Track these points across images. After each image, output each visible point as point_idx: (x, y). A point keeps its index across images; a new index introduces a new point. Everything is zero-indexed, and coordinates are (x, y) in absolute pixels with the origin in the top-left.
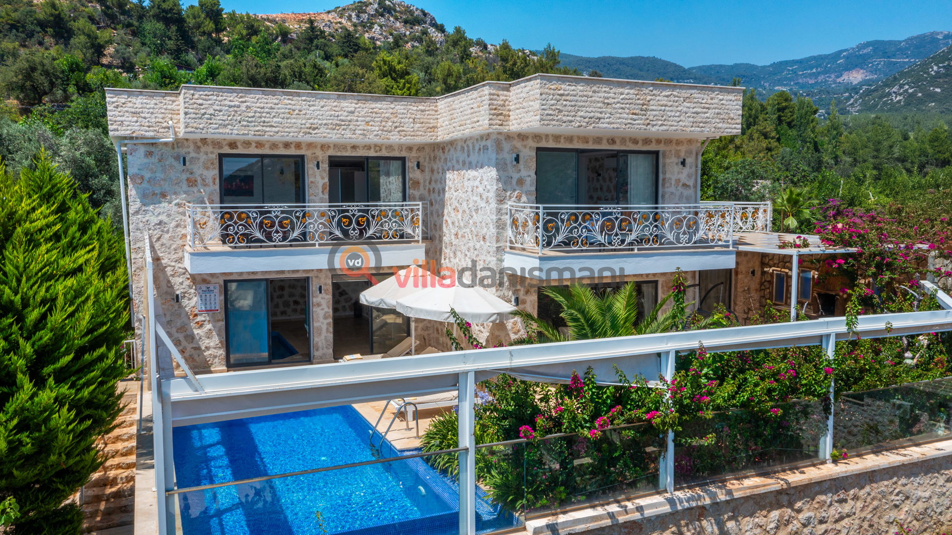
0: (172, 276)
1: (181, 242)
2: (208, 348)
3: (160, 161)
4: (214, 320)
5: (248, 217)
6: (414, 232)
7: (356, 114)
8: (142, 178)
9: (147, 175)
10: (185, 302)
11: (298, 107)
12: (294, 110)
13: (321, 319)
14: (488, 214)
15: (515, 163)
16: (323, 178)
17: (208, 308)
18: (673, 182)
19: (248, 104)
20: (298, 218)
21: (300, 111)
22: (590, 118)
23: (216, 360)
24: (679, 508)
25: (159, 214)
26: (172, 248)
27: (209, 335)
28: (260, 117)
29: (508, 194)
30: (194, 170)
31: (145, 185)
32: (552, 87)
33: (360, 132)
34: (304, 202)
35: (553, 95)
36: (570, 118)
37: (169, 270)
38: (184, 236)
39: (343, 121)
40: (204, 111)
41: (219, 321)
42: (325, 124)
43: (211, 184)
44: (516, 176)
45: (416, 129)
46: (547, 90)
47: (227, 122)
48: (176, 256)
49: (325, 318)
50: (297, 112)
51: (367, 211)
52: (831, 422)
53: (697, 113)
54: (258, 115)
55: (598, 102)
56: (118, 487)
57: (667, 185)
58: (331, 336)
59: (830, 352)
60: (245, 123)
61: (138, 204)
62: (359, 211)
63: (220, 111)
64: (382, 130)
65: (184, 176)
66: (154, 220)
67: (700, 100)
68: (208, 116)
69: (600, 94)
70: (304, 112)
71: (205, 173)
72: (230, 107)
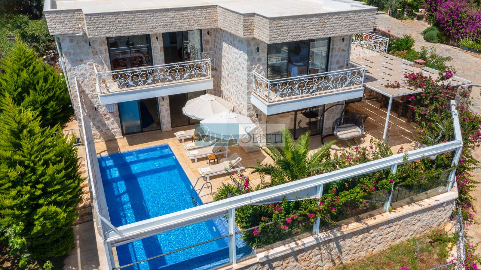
0: (92, 98)
1: (93, 82)
2: (113, 129)
3: (77, 44)
4: (114, 116)
5: (125, 75)
6: (207, 73)
7: (175, 18)
8: (70, 53)
9: (72, 51)
10: (99, 109)
11: (145, 18)
12: (143, 20)
13: (164, 112)
14: (243, 74)
15: (257, 51)
16: (160, 44)
17: (111, 111)
18: (337, 49)
19: (119, 20)
20: (150, 73)
21: (146, 20)
22: (295, 36)
23: (117, 133)
24: (320, 241)
25: (81, 70)
26: (90, 85)
27: (112, 123)
28: (126, 26)
29: (253, 66)
30: (95, 47)
31: (72, 56)
32: (276, 23)
33: (177, 27)
34: (152, 65)
35: (276, 27)
36: (284, 37)
37: (90, 96)
38: (95, 79)
39: (168, 23)
40: (97, 26)
41: (116, 116)
42: (160, 26)
43: (105, 53)
44: (257, 57)
45: (206, 22)
46: (273, 25)
47: (109, 30)
48: (92, 89)
49: (166, 111)
50: (144, 21)
51: (183, 66)
52: (390, 197)
53: (351, 25)
54: (124, 25)
55: (300, 27)
56: (84, 203)
57: (334, 51)
58: (170, 119)
59: (394, 171)
60: (119, 30)
61: (70, 66)
62: (180, 66)
63: (105, 25)
64: (189, 25)
65: (91, 50)
66: (79, 73)
67: (353, 18)
68: (100, 28)
69: (300, 23)
70: (148, 20)
71: (101, 47)
72: (110, 22)
